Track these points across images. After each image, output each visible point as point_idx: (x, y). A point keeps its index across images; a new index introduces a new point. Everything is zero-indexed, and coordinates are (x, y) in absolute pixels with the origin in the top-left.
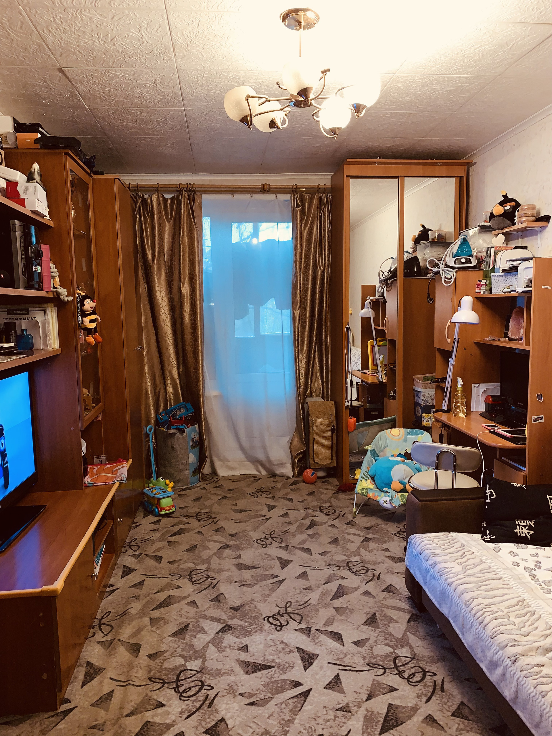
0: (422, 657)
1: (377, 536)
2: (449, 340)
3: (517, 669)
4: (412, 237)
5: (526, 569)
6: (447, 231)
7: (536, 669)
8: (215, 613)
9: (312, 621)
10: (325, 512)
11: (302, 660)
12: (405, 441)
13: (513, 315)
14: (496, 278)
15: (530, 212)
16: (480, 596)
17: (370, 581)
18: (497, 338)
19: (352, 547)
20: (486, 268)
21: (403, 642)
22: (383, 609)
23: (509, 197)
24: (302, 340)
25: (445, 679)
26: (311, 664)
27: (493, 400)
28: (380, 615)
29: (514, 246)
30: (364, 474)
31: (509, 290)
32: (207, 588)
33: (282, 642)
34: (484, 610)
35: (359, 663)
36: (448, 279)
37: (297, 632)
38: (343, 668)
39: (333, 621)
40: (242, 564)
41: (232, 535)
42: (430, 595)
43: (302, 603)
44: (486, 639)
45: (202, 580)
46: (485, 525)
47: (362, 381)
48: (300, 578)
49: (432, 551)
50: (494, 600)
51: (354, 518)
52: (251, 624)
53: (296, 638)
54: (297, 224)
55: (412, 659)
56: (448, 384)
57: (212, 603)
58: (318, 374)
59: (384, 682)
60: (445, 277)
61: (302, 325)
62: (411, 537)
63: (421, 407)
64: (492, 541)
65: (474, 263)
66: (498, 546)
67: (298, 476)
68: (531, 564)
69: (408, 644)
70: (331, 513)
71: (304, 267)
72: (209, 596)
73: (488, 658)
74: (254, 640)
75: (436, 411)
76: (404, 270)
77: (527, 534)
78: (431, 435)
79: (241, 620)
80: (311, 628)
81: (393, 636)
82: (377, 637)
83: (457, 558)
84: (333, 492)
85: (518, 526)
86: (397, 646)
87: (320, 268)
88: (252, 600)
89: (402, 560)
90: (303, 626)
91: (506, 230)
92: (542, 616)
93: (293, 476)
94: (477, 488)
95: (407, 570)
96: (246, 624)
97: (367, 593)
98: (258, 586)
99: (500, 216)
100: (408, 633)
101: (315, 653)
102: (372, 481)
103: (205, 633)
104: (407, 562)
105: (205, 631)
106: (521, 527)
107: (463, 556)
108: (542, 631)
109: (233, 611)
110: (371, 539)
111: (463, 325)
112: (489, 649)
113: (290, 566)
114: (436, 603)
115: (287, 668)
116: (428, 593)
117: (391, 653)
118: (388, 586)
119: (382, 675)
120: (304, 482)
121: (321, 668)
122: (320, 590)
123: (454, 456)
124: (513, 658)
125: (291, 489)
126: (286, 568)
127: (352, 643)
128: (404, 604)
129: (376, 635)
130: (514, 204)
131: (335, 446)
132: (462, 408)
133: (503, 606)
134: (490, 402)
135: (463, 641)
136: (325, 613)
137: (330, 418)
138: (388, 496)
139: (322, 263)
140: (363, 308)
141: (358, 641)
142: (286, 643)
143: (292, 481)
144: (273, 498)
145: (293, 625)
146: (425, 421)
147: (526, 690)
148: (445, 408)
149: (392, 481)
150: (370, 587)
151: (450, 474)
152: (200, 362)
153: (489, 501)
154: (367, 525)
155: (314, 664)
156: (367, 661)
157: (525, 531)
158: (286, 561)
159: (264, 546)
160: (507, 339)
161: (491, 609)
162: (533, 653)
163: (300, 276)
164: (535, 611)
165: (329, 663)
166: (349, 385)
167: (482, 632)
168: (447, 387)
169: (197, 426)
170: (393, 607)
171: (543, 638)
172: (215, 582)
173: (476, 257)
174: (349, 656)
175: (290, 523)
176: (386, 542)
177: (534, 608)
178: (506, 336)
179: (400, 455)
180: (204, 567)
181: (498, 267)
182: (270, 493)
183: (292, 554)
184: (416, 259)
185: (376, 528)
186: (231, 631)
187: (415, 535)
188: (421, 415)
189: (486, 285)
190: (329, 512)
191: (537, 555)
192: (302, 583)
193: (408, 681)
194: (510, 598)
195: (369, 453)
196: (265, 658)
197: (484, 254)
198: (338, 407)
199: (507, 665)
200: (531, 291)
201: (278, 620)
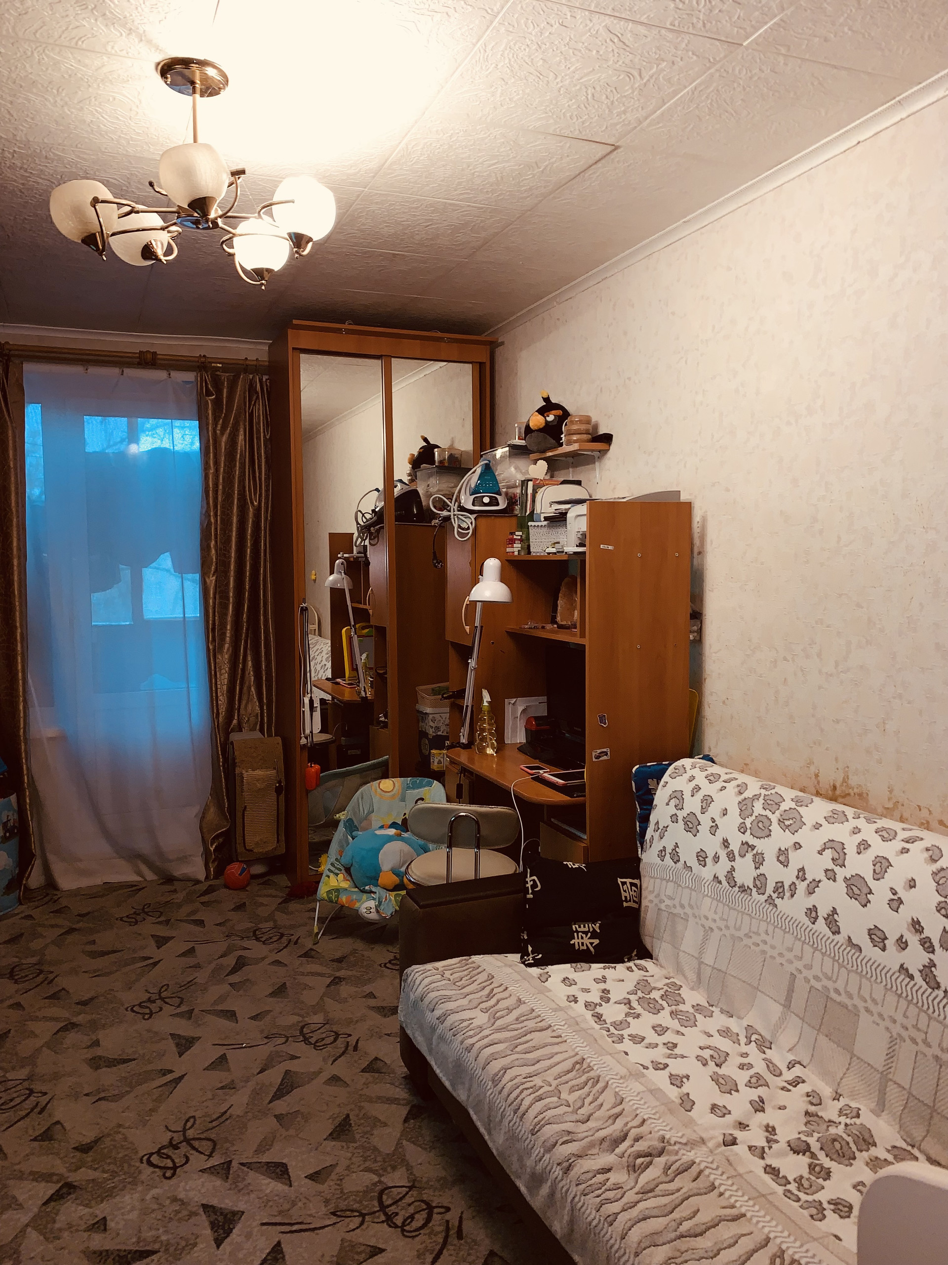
0: (427, 1183)
1: (354, 973)
2: (467, 628)
3: (571, 1181)
4: (408, 456)
5: (587, 1005)
6: (462, 449)
7: (600, 1178)
8: (43, 1163)
9: (235, 1148)
10: (263, 939)
11: (212, 1229)
12: (403, 799)
13: (563, 589)
14: (537, 530)
15: (583, 427)
16: (516, 1063)
17: (340, 1056)
18: (540, 625)
19: (310, 998)
20: (522, 513)
21: (396, 1160)
22: (362, 1104)
23: (553, 401)
24: (221, 629)
25: (464, 1216)
26: (228, 1232)
27: (537, 725)
28: (357, 1116)
29: (563, 479)
30: (332, 864)
31: (554, 550)
32: (28, 1114)
33: (175, 1200)
34: (521, 1088)
35: (317, 1212)
36: (463, 529)
37: (206, 1175)
38: (287, 1228)
39: (272, 1142)
40: (100, 1058)
41: (84, 1003)
42: (438, 1071)
43: (215, 1117)
44: (524, 1137)
45: (18, 1100)
46: (526, 937)
47: (333, 698)
48: (213, 1069)
49: (441, 993)
50: (537, 1066)
51: (315, 944)
52: (114, 1174)
53: (203, 1186)
54: (207, 424)
55: (411, 1188)
56: (468, 700)
57: (36, 1144)
58: (253, 689)
59: (361, 1240)
60: (459, 527)
61: (220, 603)
62: (409, 970)
63: (428, 739)
64: (537, 964)
65: (502, 505)
66: (546, 971)
67: (216, 877)
68: (595, 997)
69: (404, 1162)
70: (275, 939)
71: (223, 501)
72: (30, 1132)
73: (528, 1170)
74: (120, 1205)
75: (452, 747)
76: (396, 511)
77: (589, 945)
78: (444, 786)
79: (95, 1169)
80: (230, 1161)
81: (379, 1152)
82: (350, 1159)
83: (480, 1000)
84: (280, 900)
85: (575, 934)
86: (385, 1170)
87: (252, 503)
88: (120, 1126)
89: (394, 1011)
90: (216, 1161)
91: (550, 454)
92: (610, 1083)
93: (207, 878)
94: (514, 874)
95: (402, 1029)
96: (105, 1175)
97: (335, 1079)
98: (132, 1095)
99: (540, 430)
100: (404, 1142)
101: (236, 1209)
102: (346, 875)
103: (21, 1206)
104: (401, 1015)
105: (20, 1205)
106: (580, 934)
107: (490, 996)
108: (608, 1110)
109: (78, 1154)
110: (344, 979)
111: (488, 605)
112: (529, 1154)
113: (195, 1049)
114: (447, 1084)
115: (183, 1248)
116: (435, 1067)
117: (375, 1184)
118: (371, 1062)
119: (357, 1228)
120: (226, 886)
121: (248, 1236)
122: (251, 1085)
123: (477, 822)
124: (565, 1164)
125: (202, 903)
126: (188, 1052)
127: (306, 1177)
128: (398, 1090)
129: (350, 1155)
130: (559, 412)
131: (282, 816)
132: (491, 739)
133: (550, 1076)
134: (534, 728)
135: (490, 1144)
136: (258, 1129)
137: (275, 769)
138: (374, 899)
139: (255, 494)
140: (332, 573)
141: (316, 1173)
142: (181, 1200)
143: (203, 887)
144: (167, 922)
145: (198, 1161)
146: (436, 764)
147: (585, 1216)
148: (464, 740)
149: (381, 871)
150: (340, 1068)
151: (471, 852)
152: (20, 674)
153: (531, 896)
154: (338, 955)
155: (234, 1231)
156: (331, 1207)
157: (586, 941)
158: (187, 1040)
159: (146, 1017)
160: (556, 626)
161: (531, 1084)
162: (595, 1151)
163: (216, 515)
164: (599, 1077)
165: (263, 1224)
166: (307, 709)
167: (519, 1125)
168: (467, 706)
169: (13, 798)
170: (379, 1098)
171: (610, 1121)
172: (44, 1100)
173: (507, 494)
174: (300, 1204)
175: (197, 966)
176: (370, 981)
177: (598, 1072)
178: (553, 621)
179: (394, 825)
180: (23, 1073)
181: (539, 512)
182: (162, 913)
183: (199, 1025)
184: (415, 493)
185: (352, 959)
186: (73, 1196)
187: (414, 967)
188: (430, 753)
189: (521, 540)
190: (271, 938)
191: (604, 980)
192: (219, 1077)
193: (403, 1231)
194: (562, 1059)
195: (341, 825)
196: (139, 1238)
197: (518, 491)
198: (288, 745)
199: (556, 1178)
200: (584, 553)
201: (168, 1157)
